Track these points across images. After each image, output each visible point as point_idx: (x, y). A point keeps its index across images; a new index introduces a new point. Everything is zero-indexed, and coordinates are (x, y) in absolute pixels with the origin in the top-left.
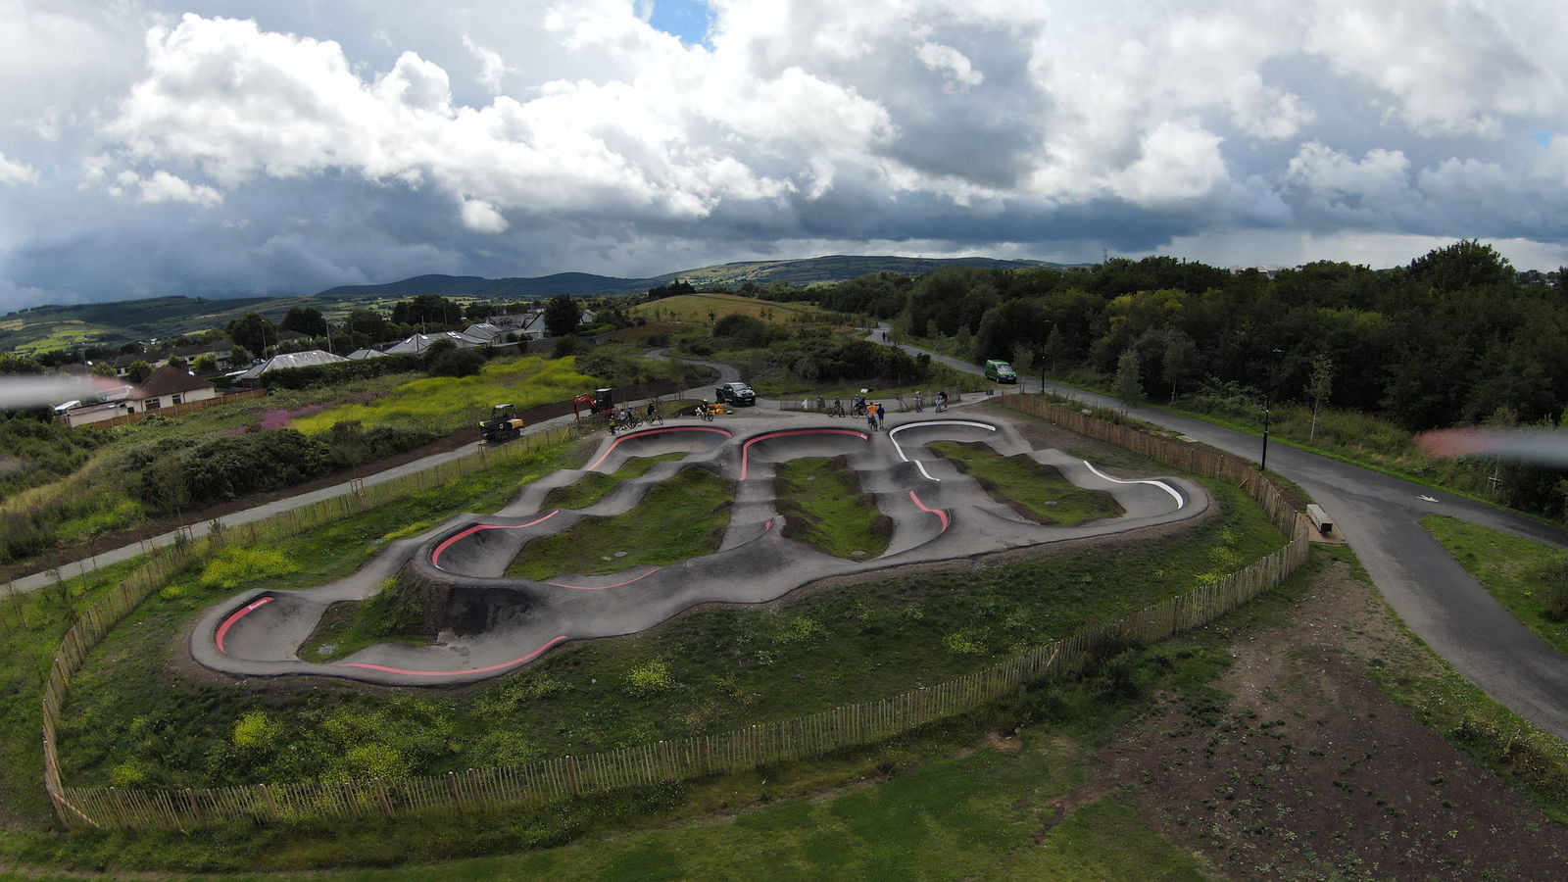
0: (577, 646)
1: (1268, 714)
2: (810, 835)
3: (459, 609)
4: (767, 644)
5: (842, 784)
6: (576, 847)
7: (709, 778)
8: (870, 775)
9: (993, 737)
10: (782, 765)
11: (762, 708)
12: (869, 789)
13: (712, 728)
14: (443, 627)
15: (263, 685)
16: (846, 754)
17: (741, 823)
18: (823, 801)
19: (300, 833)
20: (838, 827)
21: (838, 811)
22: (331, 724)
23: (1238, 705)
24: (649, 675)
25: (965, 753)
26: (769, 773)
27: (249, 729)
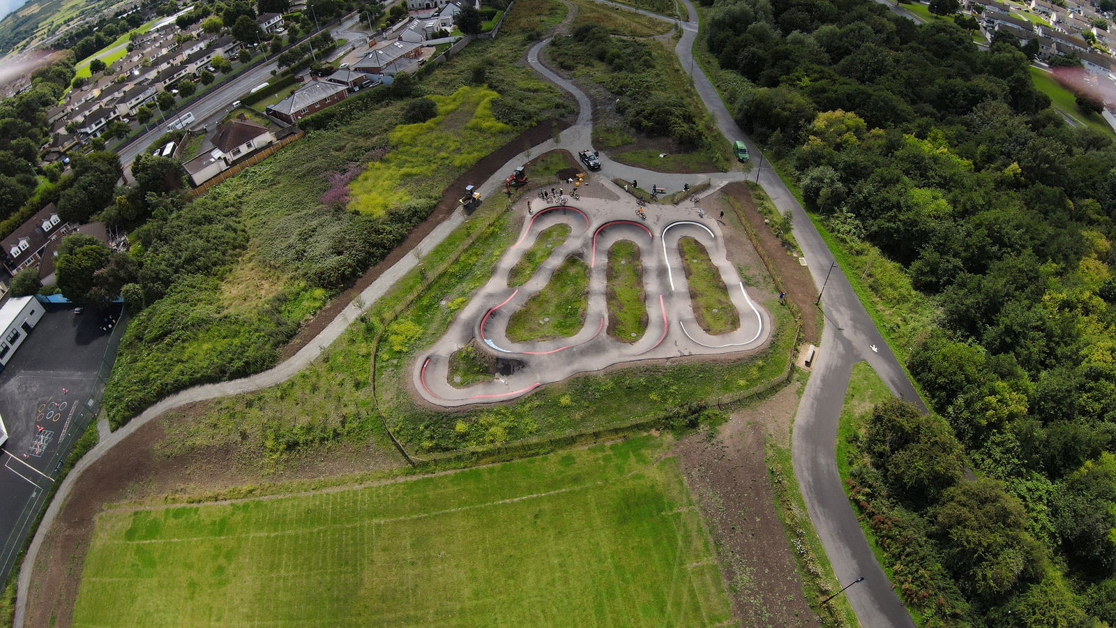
0: (543, 388)
1: (726, 443)
2: (604, 454)
3: (500, 366)
4: (598, 390)
5: (613, 440)
6: (552, 454)
7: (582, 435)
8: (620, 438)
9: (653, 430)
10: (599, 433)
11: (596, 412)
12: (619, 441)
13: (583, 419)
14: (497, 372)
15: (456, 410)
16: (616, 431)
17: (589, 449)
18: (608, 444)
19: (485, 454)
20: (611, 453)
21: (612, 448)
22: (481, 421)
23: (720, 437)
24: (565, 400)
25: (645, 434)
26: (596, 435)
27: (461, 427)
